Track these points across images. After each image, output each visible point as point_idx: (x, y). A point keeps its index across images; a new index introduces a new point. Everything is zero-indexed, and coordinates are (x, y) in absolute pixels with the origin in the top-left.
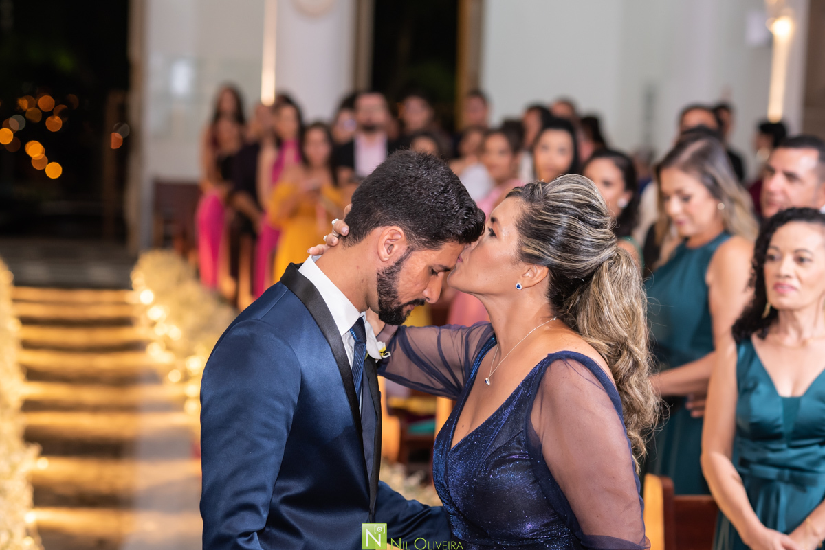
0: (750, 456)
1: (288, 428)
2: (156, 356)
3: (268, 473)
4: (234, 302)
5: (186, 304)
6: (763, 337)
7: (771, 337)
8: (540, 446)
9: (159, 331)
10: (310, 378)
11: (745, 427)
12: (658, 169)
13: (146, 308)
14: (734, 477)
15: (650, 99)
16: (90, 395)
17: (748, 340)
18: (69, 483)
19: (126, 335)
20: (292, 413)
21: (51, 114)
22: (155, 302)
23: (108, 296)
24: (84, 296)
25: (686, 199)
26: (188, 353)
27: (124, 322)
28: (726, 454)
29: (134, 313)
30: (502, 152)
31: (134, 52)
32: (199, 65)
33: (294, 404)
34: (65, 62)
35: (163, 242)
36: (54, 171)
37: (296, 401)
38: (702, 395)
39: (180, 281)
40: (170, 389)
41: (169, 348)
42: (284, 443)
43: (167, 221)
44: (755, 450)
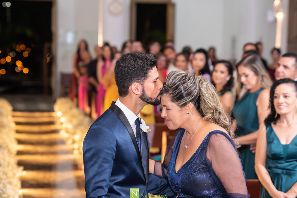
0: (272, 165)
1: (113, 159)
2: (63, 135)
3: (107, 175)
4: (90, 115)
5: (73, 116)
6: (275, 124)
7: (278, 124)
8: (211, 164)
9: (64, 126)
10: (120, 141)
11: (270, 156)
12: (237, 66)
13: (59, 118)
14: (266, 173)
15: (234, 41)
16: (40, 149)
17: (270, 125)
18: (33, 180)
19: (52, 127)
20: (114, 154)
21: (24, 51)
22: (62, 116)
23: (46, 114)
24: (37, 114)
25: (247, 76)
26: (75, 133)
27: (51, 123)
28: (263, 165)
29: (55, 120)
30: (183, 61)
31: (53, 29)
32: (76, 33)
33: (115, 151)
34: (29, 33)
35: (65, 95)
36: (26, 71)
37: (115, 149)
38: (255, 145)
39: (71, 108)
40: (68, 146)
41: (67, 132)
42: (112, 164)
43: (66, 88)
44: (273, 163)
